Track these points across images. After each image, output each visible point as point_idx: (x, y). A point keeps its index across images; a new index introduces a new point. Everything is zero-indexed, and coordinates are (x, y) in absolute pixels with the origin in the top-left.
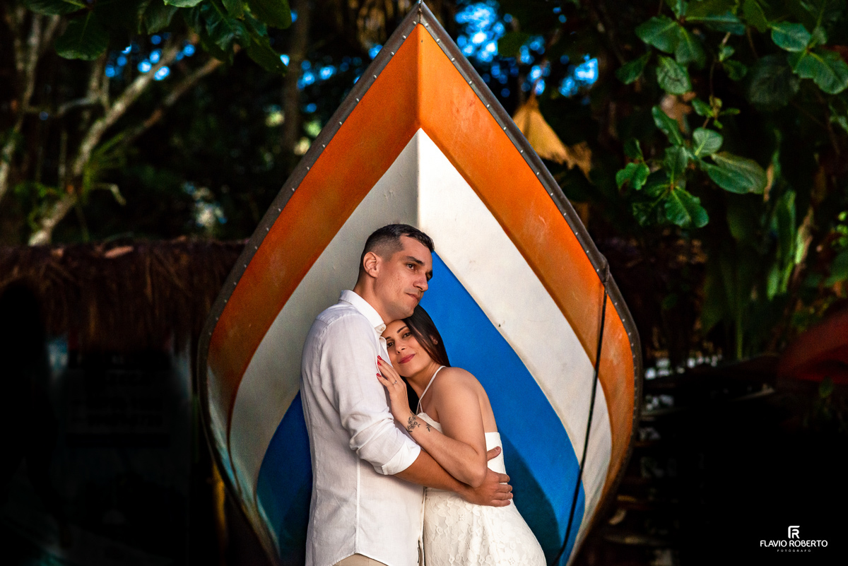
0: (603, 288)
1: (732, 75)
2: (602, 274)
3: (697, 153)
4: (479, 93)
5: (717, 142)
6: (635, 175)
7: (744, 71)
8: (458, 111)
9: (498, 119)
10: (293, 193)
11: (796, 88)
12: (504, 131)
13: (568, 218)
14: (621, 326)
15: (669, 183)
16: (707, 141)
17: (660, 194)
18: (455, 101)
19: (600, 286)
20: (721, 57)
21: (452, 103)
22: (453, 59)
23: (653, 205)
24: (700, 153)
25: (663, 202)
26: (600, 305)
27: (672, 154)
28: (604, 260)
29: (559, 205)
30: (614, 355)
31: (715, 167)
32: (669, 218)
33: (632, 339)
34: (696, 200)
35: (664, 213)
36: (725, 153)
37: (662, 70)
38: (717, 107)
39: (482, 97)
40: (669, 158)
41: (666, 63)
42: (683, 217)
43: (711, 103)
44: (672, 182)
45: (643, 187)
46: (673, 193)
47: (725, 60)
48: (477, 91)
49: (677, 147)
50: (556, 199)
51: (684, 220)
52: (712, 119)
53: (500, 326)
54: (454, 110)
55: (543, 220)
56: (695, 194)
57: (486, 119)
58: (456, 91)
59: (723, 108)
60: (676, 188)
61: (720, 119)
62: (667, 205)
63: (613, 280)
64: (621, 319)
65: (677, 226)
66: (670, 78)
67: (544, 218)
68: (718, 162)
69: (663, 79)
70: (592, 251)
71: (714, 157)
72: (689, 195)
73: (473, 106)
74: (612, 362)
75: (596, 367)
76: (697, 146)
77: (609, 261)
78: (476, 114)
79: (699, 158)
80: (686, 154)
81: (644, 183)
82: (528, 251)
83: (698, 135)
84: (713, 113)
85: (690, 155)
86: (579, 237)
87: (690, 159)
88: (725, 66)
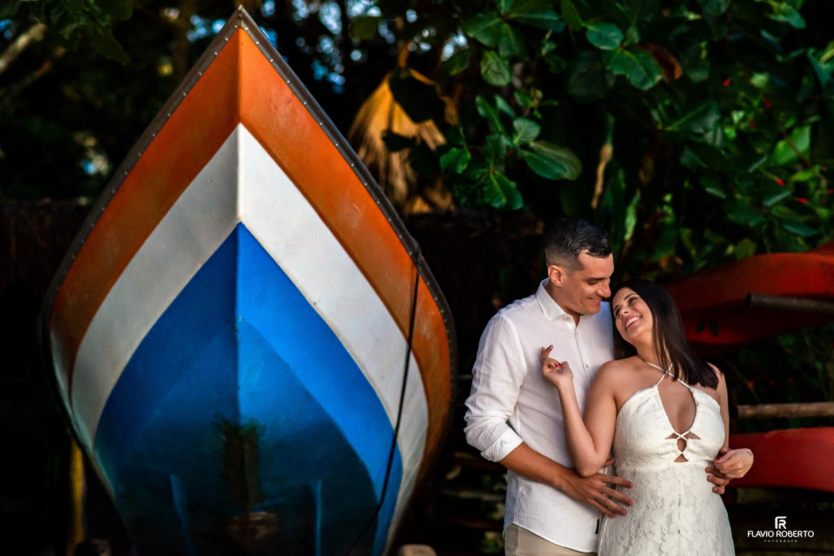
0: (415, 270)
1: (553, 69)
2: (415, 257)
3: (516, 141)
4: (297, 92)
5: (535, 131)
6: (457, 160)
7: (564, 66)
8: (276, 108)
9: (315, 115)
10: (126, 176)
11: (611, 83)
12: (321, 126)
13: (382, 206)
14: (434, 304)
15: (489, 168)
16: (526, 130)
17: (481, 178)
18: (273, 99)
19: (412, 268)
20: (544, 51)
21: (270, 100)
22: (272, 61)
23: (473, 187)
24: (519, 141)
25: (483, 185)
26: (412, 285)
27: (492, 141)
28: (416, 245)
29: (373, 194)
30: (427, 331)
31: (533, 155)
32: (487, 200)
33: (444, 316)
34: (513, 184)
35: (483, 195)
36: (542, 142)
37: (485, 63)
38: (538, 99)
39: (300, 95)
40: (489, 145)
41: (490, 56)
42: (500, 200)
43: (532, 93)
44: (491, 167)
45: (464, 171)
46: (492, 177)
47: (548, 55)
48: (295, 90)
49: (497, 135)
50: (369, 188)
51: (500, 202)
52: (532, 109)
53: (315, 304)
54: (272, 107)
55: (357, 208)
56: (512, 179)
57: (303, 115)
58: (274, 90)
59: (542, 100)
60: (495, 174)
61: (540, 109)
62: (485, 189)
63: (425, 263)
64: (434, 298)
65: (494, 208)
66: (492, 71)
67: (359, 206)
68: (536, 149)
69: (486, 72)
70: (405, 237)
71: (532, 144)
72: (506, 180)
73: (291, 103)
74: (425, 337)
75: (409, 340)
76: (516, 134)
77: (421, 245)
78: (293, 110)
79: (518, 145)
80: (505, 141)
81: (465, 167)
82: (342, 235)
83: (518, 124)
84: (534, 104)
85: (509, 143)
86: (392, 223)
87: (508, 147)
88: (547, 60)
